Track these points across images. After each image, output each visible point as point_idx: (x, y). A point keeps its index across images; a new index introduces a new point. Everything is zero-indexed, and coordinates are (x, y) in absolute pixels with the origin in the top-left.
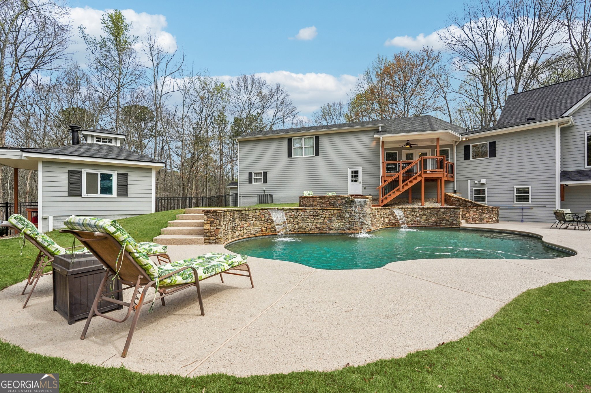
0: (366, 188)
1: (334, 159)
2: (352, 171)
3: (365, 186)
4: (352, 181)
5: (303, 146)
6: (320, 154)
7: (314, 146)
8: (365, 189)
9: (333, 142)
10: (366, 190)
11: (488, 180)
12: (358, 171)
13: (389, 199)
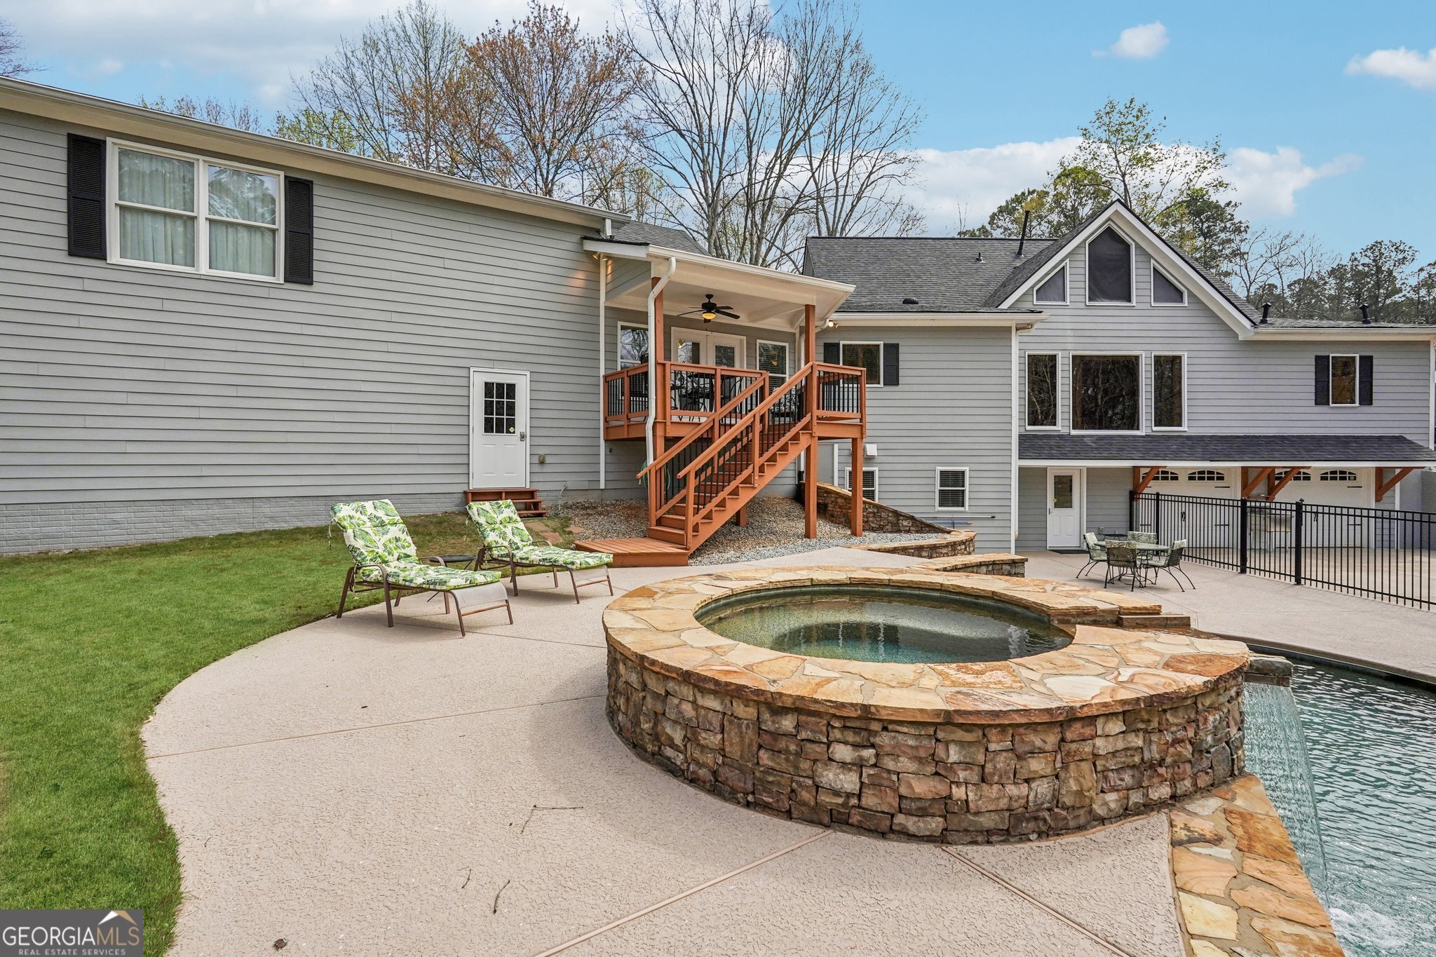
0: (548, 460)
1: (395, 317)
2: (488, 387)
3: (542, 451)
4: (488, 428)
5: (202, 211)
6: (316, 276)
7: (281, 224)
8: (542, 463)
9: (396, 235)
10: (546, 469)
11: (881, 446)
12: (511, 388)
13: (720, 520)
